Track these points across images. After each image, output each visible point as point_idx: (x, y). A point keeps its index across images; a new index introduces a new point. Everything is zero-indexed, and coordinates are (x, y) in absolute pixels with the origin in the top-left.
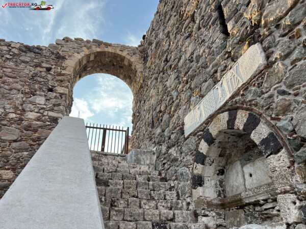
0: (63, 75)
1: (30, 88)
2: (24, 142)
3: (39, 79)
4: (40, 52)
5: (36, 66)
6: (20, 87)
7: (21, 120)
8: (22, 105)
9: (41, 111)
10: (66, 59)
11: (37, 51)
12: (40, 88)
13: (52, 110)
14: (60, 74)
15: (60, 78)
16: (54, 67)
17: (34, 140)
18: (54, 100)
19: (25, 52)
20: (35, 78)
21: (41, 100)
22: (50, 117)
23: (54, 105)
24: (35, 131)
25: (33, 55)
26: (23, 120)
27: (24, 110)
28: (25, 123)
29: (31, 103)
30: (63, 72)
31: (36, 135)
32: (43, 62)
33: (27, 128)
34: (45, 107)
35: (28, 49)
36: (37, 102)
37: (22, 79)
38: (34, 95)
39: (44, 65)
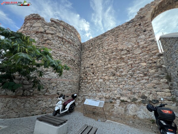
0: (147, 23)
1: (136, 35)
2: (144, 53)
3: (138, 30)
4: (133, 21)
5: (134, 26)
6: (133, 36)
7: (139, 46)
8: (136, 41)
9: (145, 40)
10: (145, 16)
11: (132, 21)
12: (140, 33)
13: (149, 38)
14: (146, 23)
15: (147, 25)
16: (141, 22)
17: (148, 51)
18: (149, 34)
19: (128, 24)
20: (136, 30)
21: (143, 36)
22: (150, 41)
23: (149, 36)
24: (147, 47)
25: (131, 24)
26: (140, 46)
27: (138, 43)
28: (141, 46)
29: (139, 39)
30: (146, 22)
31: (148, 48)
32: (136, 24)
33: (143, 48)
34: (146, 38)
35: (129, 23)
36: (142, 38)
37: (132, 33)
38: (139, 36)
39: (137, 24)
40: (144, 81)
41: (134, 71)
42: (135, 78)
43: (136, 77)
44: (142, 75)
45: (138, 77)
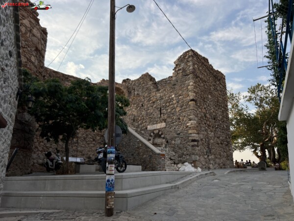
40: (92, 145)
41: (87, 135)
42: (87, 142)
43: (87, 140)
44: (92, 140)
45: (89, 141)
